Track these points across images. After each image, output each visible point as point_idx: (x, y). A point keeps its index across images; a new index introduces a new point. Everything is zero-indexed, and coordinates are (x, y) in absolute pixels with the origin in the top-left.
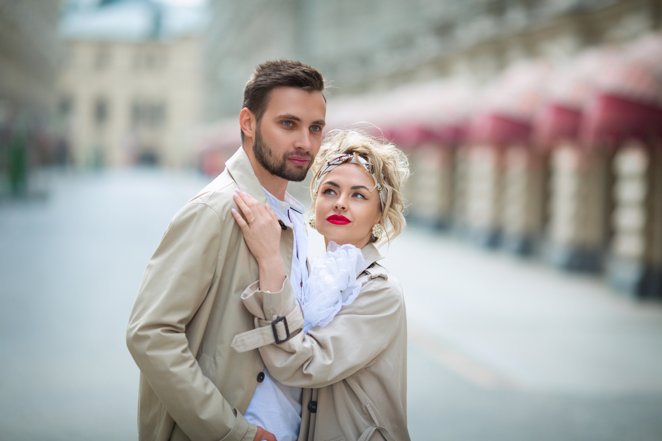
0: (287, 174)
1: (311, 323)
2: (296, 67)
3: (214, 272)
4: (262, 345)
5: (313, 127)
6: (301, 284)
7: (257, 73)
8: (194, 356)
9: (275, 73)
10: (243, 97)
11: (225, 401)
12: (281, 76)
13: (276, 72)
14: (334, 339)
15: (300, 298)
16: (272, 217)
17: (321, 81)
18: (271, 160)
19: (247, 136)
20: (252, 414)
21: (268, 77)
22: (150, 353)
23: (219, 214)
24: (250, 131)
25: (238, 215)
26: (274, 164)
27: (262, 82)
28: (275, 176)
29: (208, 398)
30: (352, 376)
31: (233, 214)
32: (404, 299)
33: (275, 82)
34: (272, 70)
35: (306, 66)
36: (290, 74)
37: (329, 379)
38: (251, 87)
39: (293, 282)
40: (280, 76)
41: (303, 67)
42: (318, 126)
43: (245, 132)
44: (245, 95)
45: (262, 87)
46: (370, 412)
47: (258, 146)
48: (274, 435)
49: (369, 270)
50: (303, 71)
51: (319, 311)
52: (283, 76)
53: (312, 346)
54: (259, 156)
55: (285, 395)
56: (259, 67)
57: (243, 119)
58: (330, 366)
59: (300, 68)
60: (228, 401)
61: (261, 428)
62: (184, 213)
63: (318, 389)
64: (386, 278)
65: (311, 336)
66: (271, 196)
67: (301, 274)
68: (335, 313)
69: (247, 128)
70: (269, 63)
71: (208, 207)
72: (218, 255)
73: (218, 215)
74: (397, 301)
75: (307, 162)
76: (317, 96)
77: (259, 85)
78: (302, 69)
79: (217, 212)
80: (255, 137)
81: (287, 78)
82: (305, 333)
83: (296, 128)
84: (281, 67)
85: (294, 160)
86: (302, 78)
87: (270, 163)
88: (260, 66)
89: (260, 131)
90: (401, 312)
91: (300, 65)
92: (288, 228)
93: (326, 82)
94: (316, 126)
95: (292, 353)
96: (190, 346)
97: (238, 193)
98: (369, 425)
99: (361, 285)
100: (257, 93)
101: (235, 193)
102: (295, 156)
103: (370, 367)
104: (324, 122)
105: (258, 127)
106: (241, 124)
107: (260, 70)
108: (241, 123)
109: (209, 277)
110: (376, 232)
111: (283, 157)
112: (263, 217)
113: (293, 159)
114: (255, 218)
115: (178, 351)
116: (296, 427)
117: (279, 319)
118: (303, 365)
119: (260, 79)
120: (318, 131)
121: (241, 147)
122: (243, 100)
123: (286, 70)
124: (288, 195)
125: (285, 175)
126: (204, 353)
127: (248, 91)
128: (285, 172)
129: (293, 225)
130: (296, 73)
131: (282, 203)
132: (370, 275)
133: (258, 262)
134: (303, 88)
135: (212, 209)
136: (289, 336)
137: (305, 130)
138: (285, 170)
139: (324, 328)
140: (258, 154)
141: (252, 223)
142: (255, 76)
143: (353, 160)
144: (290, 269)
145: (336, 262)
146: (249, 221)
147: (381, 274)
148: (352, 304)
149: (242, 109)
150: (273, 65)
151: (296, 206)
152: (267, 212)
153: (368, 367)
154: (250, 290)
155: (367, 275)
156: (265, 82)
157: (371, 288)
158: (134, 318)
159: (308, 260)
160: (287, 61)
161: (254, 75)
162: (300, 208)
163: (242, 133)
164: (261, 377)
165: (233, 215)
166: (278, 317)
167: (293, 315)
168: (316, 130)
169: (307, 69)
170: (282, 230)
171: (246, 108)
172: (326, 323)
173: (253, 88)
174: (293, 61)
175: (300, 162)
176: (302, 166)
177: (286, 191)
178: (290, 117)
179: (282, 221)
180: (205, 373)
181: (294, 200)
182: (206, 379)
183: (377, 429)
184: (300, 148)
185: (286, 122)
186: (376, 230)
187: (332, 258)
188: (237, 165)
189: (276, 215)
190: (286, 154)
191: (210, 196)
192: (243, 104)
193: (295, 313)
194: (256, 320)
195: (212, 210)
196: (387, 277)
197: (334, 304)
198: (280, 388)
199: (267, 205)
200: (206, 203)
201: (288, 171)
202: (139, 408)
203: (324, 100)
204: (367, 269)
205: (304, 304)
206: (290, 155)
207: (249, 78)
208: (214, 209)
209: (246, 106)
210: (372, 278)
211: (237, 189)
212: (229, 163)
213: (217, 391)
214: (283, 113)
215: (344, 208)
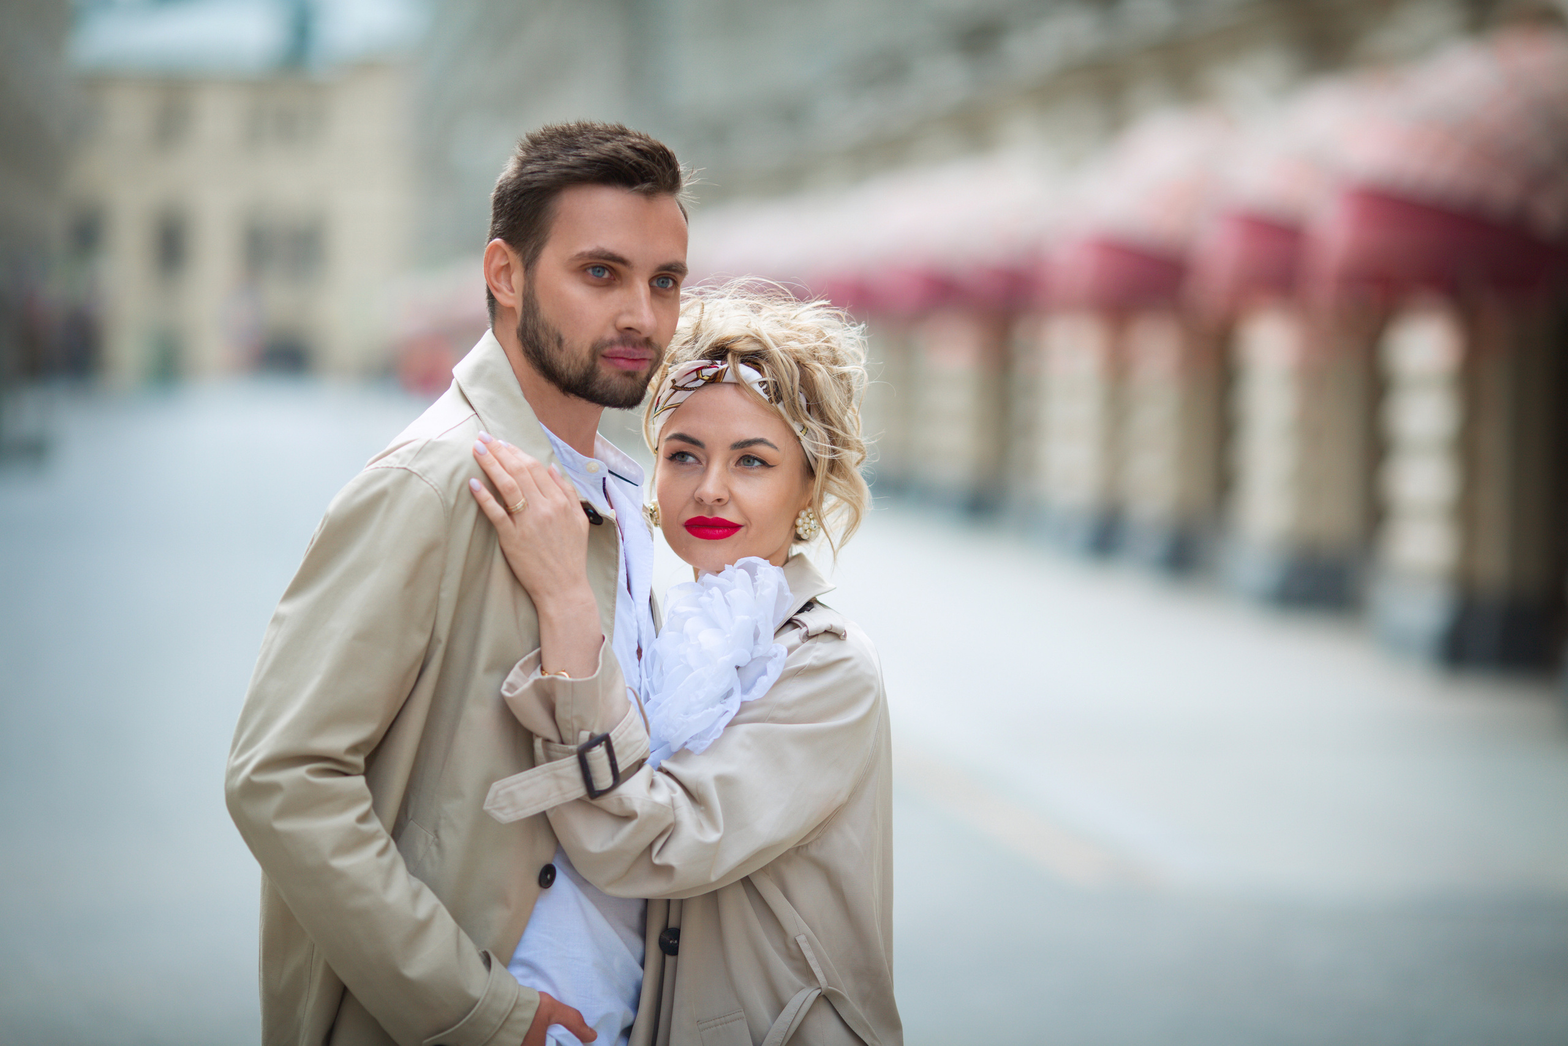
0: (600, 392)
1: (668, 742)
2: (614, 137)
3: (430, 630)
4: (557, 804)
5: (659, 279)
6: (639, 652)
7: (522, 154)
8: (387, 830)
9: (567, 153)
10: (491, 213)
11: (462, 933)
12: (579, 161)
13: (569, 152)
14: (724, 782)
15: (638, 685)
16: (568, 497)
17: (675, 170)
18: (561, 360)
19: (503, 306)
20: (527, 964)
21: (548, 162)
22: (282, 825)
23: (440, 492)
24: (511, 294)
25: (485, 494)
26: (568, 368)
27: (535, 174)
28: (572, 396)
29: (423, 927)
30: (764, 870)
31: (475, 493)
32: (883, 684)
33: (566, 174)
34: (559, 146)
35: (638, 135)
36: (601, 154)
37: (713, 878)
38: (509, 187)
39: (621, 648)
40: (579, 159)
41: (632, 136)
42: (670, 276)
43: (499, 296)
44: (495, 209)
45: (535, 188)
46: (805, 954)
47: (529, 327)
48: (578, 1014)
49: (801, 617)
50: (632, 148)
51: (686, 713)
52: (585, 159)
53: (672, 799)
54: (533, 351)
55: (605, 916)
56: (527, 141)
57: (493, 266)
58: (717, 845)
59: (625, 139)
60: (470, 934)
61: (548, 994)
62: (358, 492)
63: (682, 900)
64: (843, 634)
65: (668, 773)
66: (563, 447)
67: (639, 628)
68: (727, 719)
69: (503, 286)
70: (549, 130)
71: (414, 476)
72: (439, 590)
73: (439, 495)
74: (868, 689)
75: (648, 362)
76: (666, 205)
77: (529, 183)
78: (629, 141)
79: (436, 487)
80: (522, 306)
81: (595, 165)
82: (653, 767)
83: (619, 282)
84: (580, 138)
85: (616, 358)
86: (630, 162)
87: (560, 367)
88: (527, 136)
89: (533, 293)
90: (879, 713)
91: (623, 132)
92: (604, 520)
93: (687, 173)
94: (666, 276)
95: (627, 817)
96: (376, 807)
97: (484, 443)
98: (804, 985)
99: (786, 651)
100: (524, 202)
101: (479, 443)
102: (618, 348)
103: (807, 845)
104: (684, 267)
105: (529, 282)
106: (488, 279)
107: (529, 146)
108: (487, 275)
109: (419, 641)
110: (806, 530)
111: (589, 351)
112: (545, 496)
113: (614, 356)
114: (526, 500)
115: (349, 817)
116: (632, 991)
117: (594, 741)
118: (651, 846)
119: (531, 169)
120: (671, 288)
121: (489, 332)
122: (491, 219)
123: (591, 146)
124: (603, 442)
125: (596, 393)
126: (412, 821)
127: (503, 197)
128: (596, 387)
129: (615, 514)
130: (615, 151)
131: (590, 462)
132: (804, 630)
133: (536, 603)
134: (636, 188)
135: (424, 480)
136: (618, 778)
137: (642, 288)
138: (596, 381)
139: (700, 755)
140: (530, 346)
141: (519, 513)
142: (518, 163)
143: (729, 377)
144: (613, 618)
145: (725, 598)
146: (511, 507)
147: (831, 626)
148: (764, 697)
149: (489, 242)
150: (560, 135)
151: (624, 469)
152: (556, 485)
153: (802, 847)
154: (521, 673)
155: (798, 629)
156: (541, 176)
157: (808, 660)
158: (243, 743)
159: (654, 597)
160: (592, 125)
161: (516, 159)
162: (634, 473)
163: (491, 298)
164: (547, 876)
165: (472, 493)
166: (591, 736)
167: (627, 728)
168: (666, 288)
169: (642, 141)
170: (590, 526)
171: (498, 240)
172: (705, 742)
173: (515, 191)
174: (607, 123)
175: (630, 362)
176: (635, 373)
177: (598, 432)
178: (604, 255)
179: (590, 505)
180: (415, 869)
181: (617, 453)
182: (416, 883)
183: (822, 994)
184: (630, 329)
185: (594, 268)
186: (806, 525)
187: (715, 591)
188: (479, 373)
189: (575, 492)
190: (596, 345)
191: (418, 450)
192: (490, 230)
193: (630, 724)
194: (538, 744)
195: (425, 483)
196: (845, 631)
197: (721, 697)
198: (593, 901)
199: (554, 466)
200: (409, 468)
201: (601, 383)
202: (261, 955)
203: (683, 214)
204: (795, 614)
205: (648, 699)
206: (606, 346)
207: (504, 168)
208: (427, 480)
209: (500, 236)
210: (810, 635)
211: (483, 433)
212: (461, 370)
213: (443, 910)
214: (587, 247)
215: (719, 500)
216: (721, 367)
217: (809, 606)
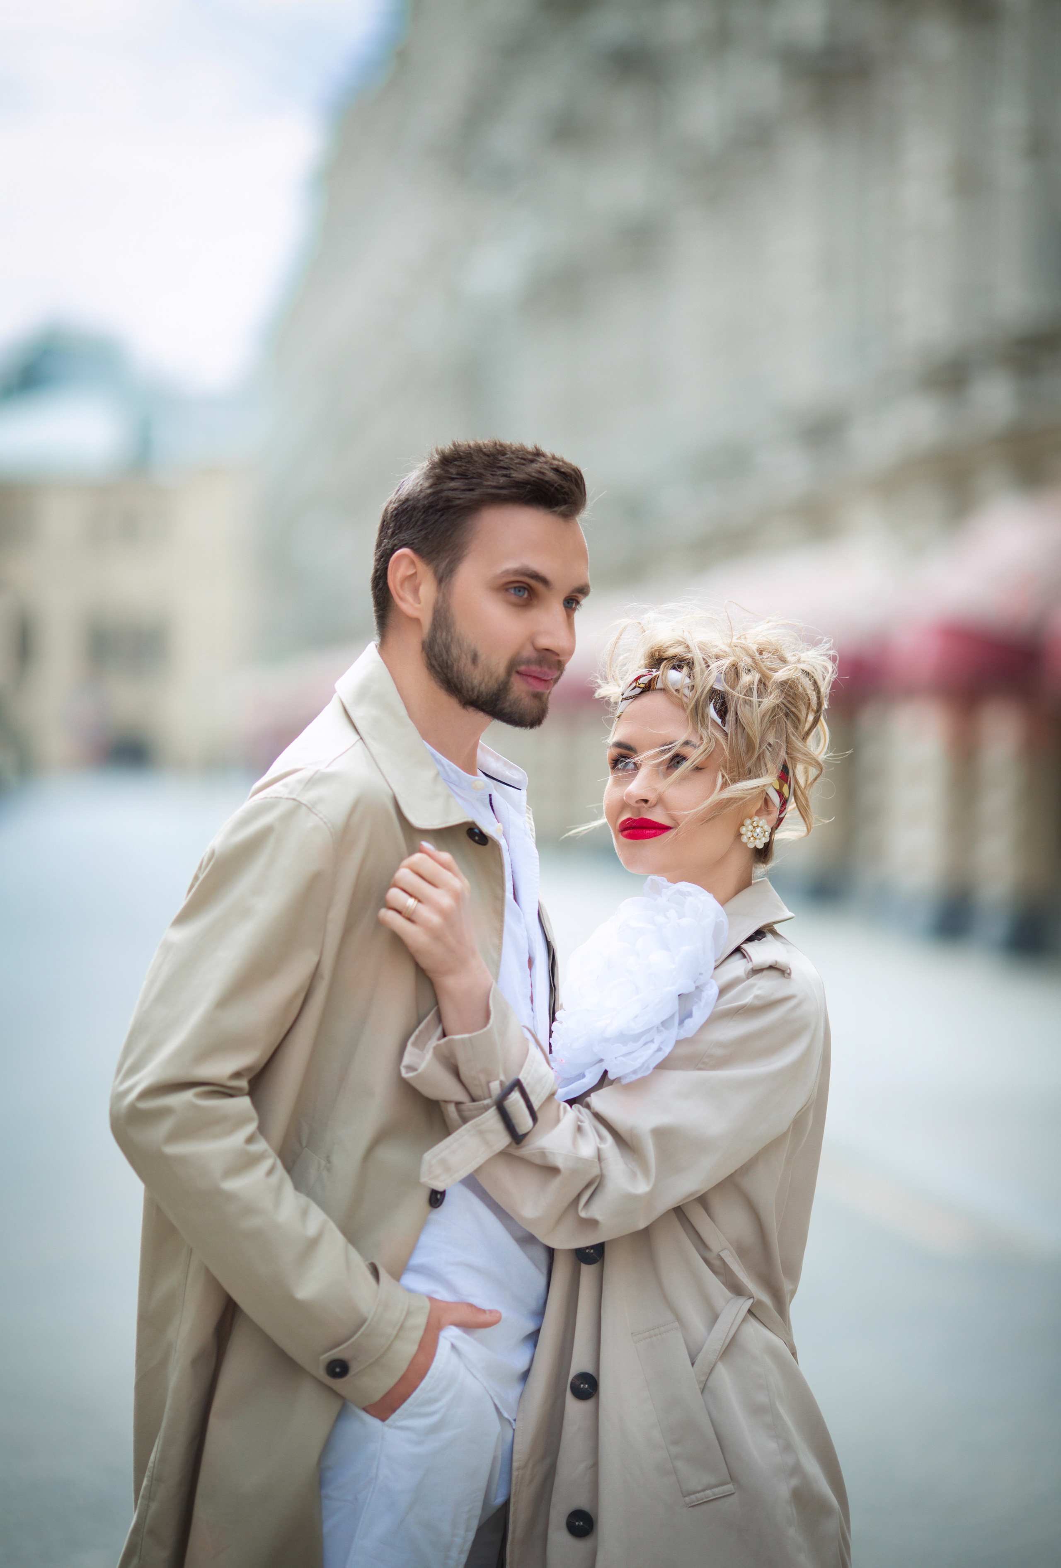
4: (486, 1159)
8: (274, 1151)
11: (350, 1247)
14: (659, 1133)
18: (474, 676)
19: (405, 616)
22: (172, 1150)
23: (329, 825)
24: (417, 604)
26: (480, 684)
29: (313, 1244)
33: (492, 494)
34: (481, 464)
35: (554, 456)
41: (549, 457)
43: (401, 604)
47: (439, 641)
49: (748, 947)
50: (557, 471)
52: (510, 481)
53: (600, 1149)
54: (440, 665)
57: (399, 575)
58: (648, 1195)
59: (549, 462)
62: (244, 823)
64: (788, 971)
66: (449, 766)
69: (407, 594)
71: (304, 808)
72: (325, 921)
73: (328, 828)
77: (448, 499)
79: (325, 820)
80: (432, 617)
81: (523, 484)
83: (537, 602)
84: (501, 458)
85: (530, 676)
86: (555, 485)
87: (472, 683)
89: (448, 606)
95: (551, 1168)
96: (262, 1129)
102: (534, 667)
105: (443, 597)
111: (506, 667)
113: (529, 674)
115: (238, 1139)
118: (578, 1198)
119: (449, 486)
123: (518, 467)
126: (306, 1148)
128: (507, 705)
132: (750, 962)
135: (313, 812)
137: (557, 608)
138: (507, 698)
140: (436, 659)
143: (661, 683)
144: (501, 936)
147: (777, 960)
157: (751, 998)
158: (127, 1069)
164: (436, 1199)
166: (503, 1086)
168: (572, 609)
171: (404, 548)
175: (542, 682)
178: (524, 573)
182: (303, 1199)
184: (548, 650)
185: (515, 587)
188: (363, 693)
190: (513, 661)
191: (308, 779)
194: (450, 1109)
195: (314, 815)
196: (790, 967)
200: (298, 799)
204: (744, 943)
206: (524, 663)
208: (316, 812)
209: (406, 542)
210: (755, 969)
212: (343, 684)
213: (331, 1224)
214: (512, 564)
215: (646, 801)
216: (655, 674)
217: (758, 935)
